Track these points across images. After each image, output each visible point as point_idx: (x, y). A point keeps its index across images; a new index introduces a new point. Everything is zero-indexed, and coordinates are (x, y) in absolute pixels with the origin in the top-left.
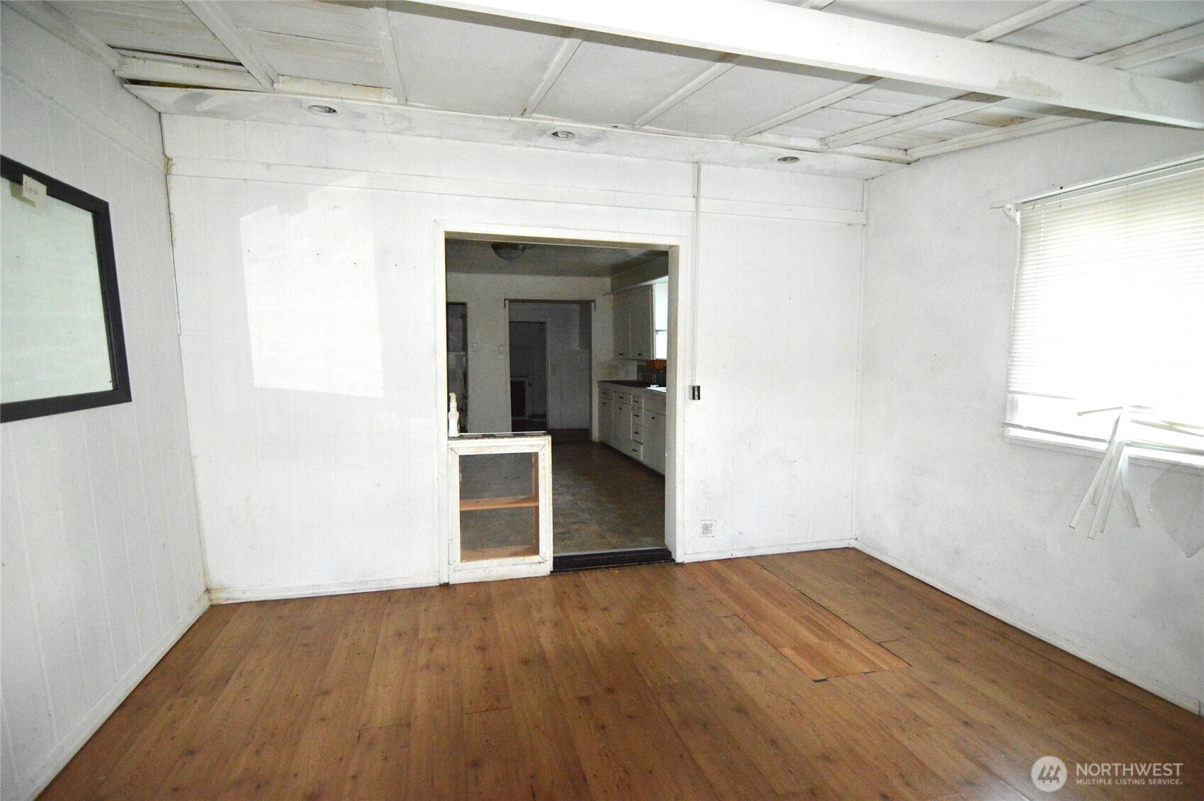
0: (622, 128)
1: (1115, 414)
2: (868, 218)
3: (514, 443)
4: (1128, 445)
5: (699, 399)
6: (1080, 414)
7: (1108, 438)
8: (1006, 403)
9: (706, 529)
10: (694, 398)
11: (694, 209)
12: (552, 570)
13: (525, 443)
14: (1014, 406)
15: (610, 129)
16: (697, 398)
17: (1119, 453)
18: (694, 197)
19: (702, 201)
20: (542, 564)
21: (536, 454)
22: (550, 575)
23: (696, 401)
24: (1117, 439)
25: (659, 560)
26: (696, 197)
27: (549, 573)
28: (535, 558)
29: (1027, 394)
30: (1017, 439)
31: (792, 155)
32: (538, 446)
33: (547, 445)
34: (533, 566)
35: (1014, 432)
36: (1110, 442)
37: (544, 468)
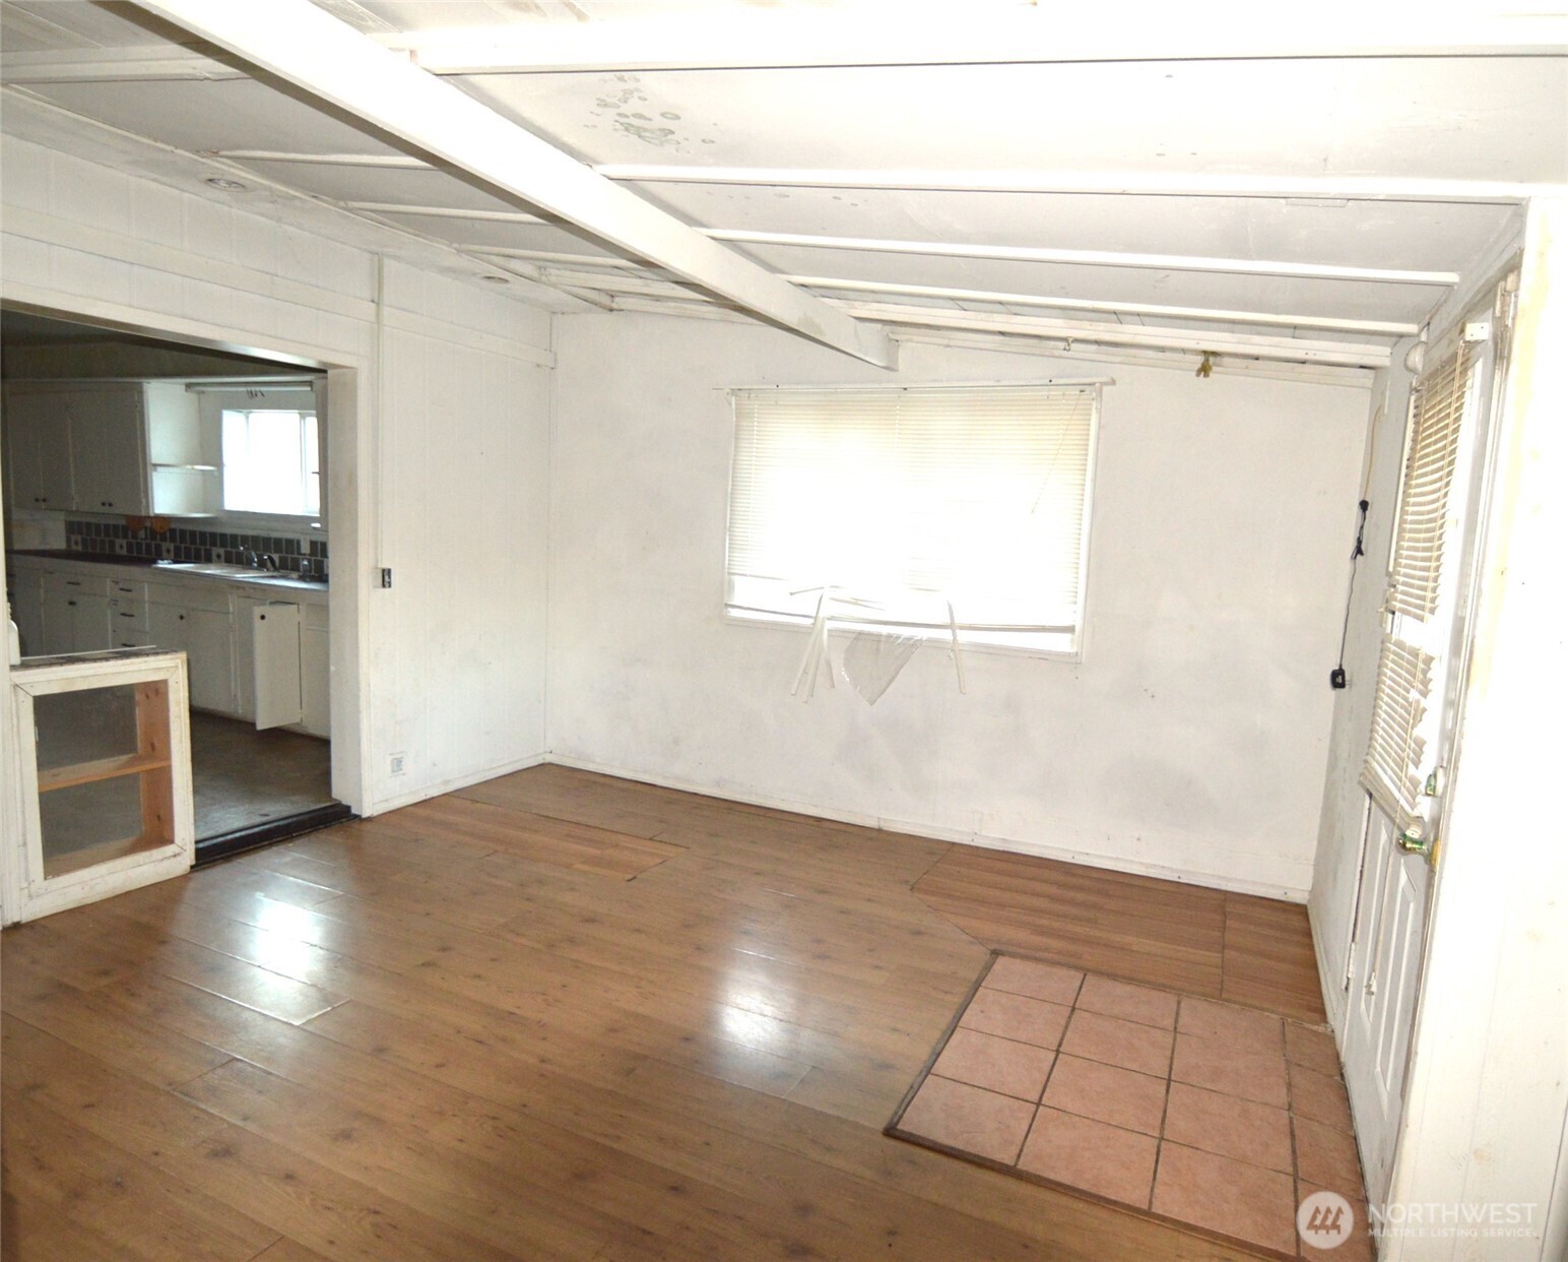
0: (324, 201)
1: (819, 593)
2: (556, 361)
3: (127, 668)
4: (828, 619)
5: (390, 586)
6: (792, 594)
7: (814, 615)
8: (725, 586)
9: (398, 763)
10: (384, 586)
11: (373, 319)
12: (194, 863)
13: (143, 667)
14: (731, 586)
15: (308, 198)
16: (387, 585)
17: (822, 627)
18: (373, 301)
19: (386, 311)
20: (178, 858)
21: (165, 682)
22: (190, 873)
23: (387, 590)
24: (821, 615)
25: (339, 819)
26: (377, 302)
27: (188, 869)
28: (169, 850)
29: (745, 575)
30: (735, 619)
31: (503, 277)
32: (168, 669)
33: (180, 666)
34: (166, 864)
35: (735, 613)
36: (816, 618)
37: (178, 704)
